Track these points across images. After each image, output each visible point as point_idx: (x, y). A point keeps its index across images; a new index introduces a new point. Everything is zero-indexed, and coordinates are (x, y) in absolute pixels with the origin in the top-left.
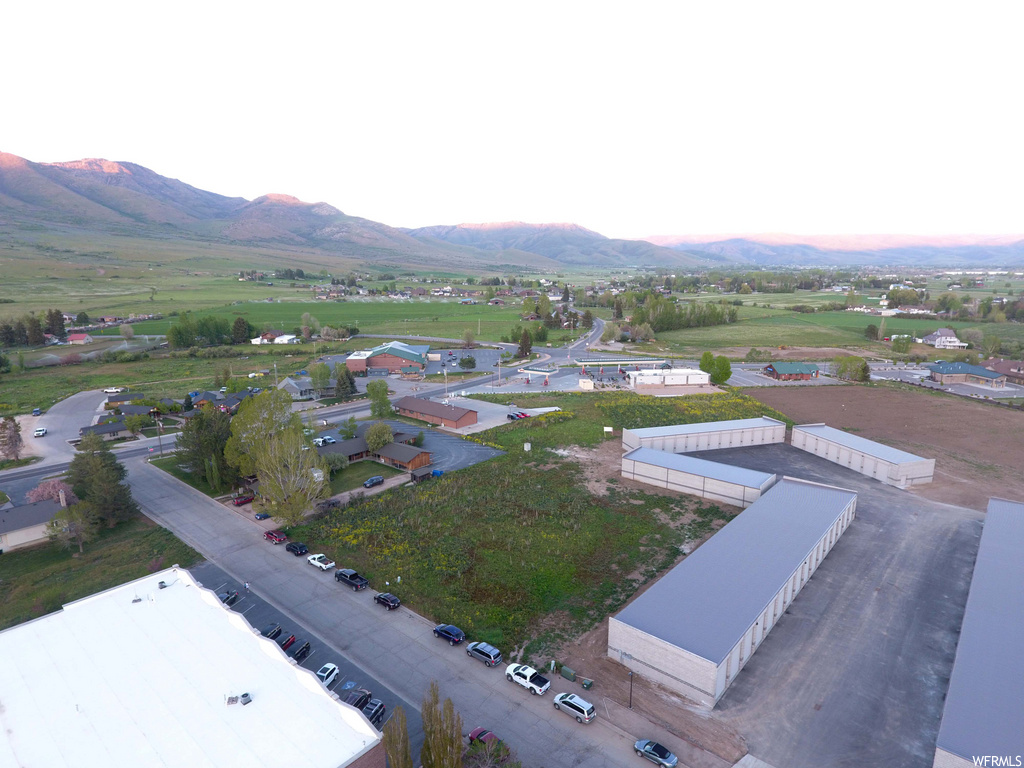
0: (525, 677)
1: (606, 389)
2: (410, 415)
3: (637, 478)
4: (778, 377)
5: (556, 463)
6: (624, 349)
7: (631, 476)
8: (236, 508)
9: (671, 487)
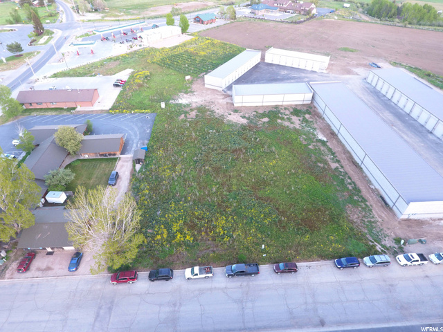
0: (418, 261)
1: (135, 48)
2: (38, 107)
3: (244, 105)
4: (203, 23)
5: (192, 110)
6: (102, 17)
7: (240, 105)
8: (28, 274)
9: (265, 104)
